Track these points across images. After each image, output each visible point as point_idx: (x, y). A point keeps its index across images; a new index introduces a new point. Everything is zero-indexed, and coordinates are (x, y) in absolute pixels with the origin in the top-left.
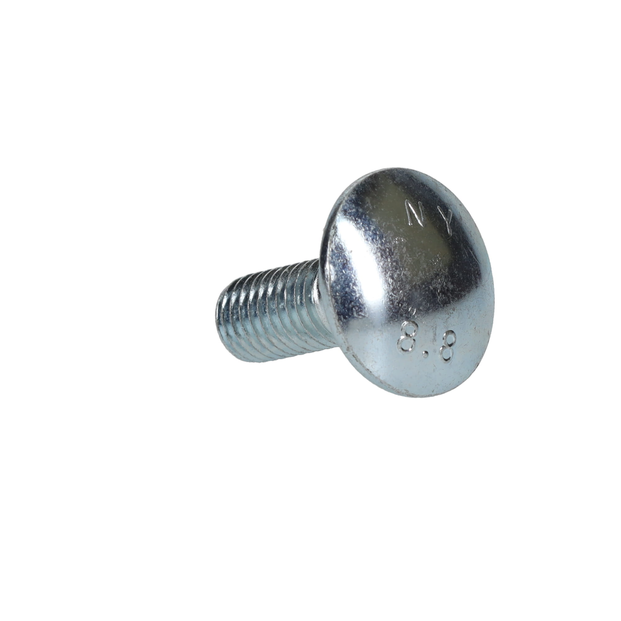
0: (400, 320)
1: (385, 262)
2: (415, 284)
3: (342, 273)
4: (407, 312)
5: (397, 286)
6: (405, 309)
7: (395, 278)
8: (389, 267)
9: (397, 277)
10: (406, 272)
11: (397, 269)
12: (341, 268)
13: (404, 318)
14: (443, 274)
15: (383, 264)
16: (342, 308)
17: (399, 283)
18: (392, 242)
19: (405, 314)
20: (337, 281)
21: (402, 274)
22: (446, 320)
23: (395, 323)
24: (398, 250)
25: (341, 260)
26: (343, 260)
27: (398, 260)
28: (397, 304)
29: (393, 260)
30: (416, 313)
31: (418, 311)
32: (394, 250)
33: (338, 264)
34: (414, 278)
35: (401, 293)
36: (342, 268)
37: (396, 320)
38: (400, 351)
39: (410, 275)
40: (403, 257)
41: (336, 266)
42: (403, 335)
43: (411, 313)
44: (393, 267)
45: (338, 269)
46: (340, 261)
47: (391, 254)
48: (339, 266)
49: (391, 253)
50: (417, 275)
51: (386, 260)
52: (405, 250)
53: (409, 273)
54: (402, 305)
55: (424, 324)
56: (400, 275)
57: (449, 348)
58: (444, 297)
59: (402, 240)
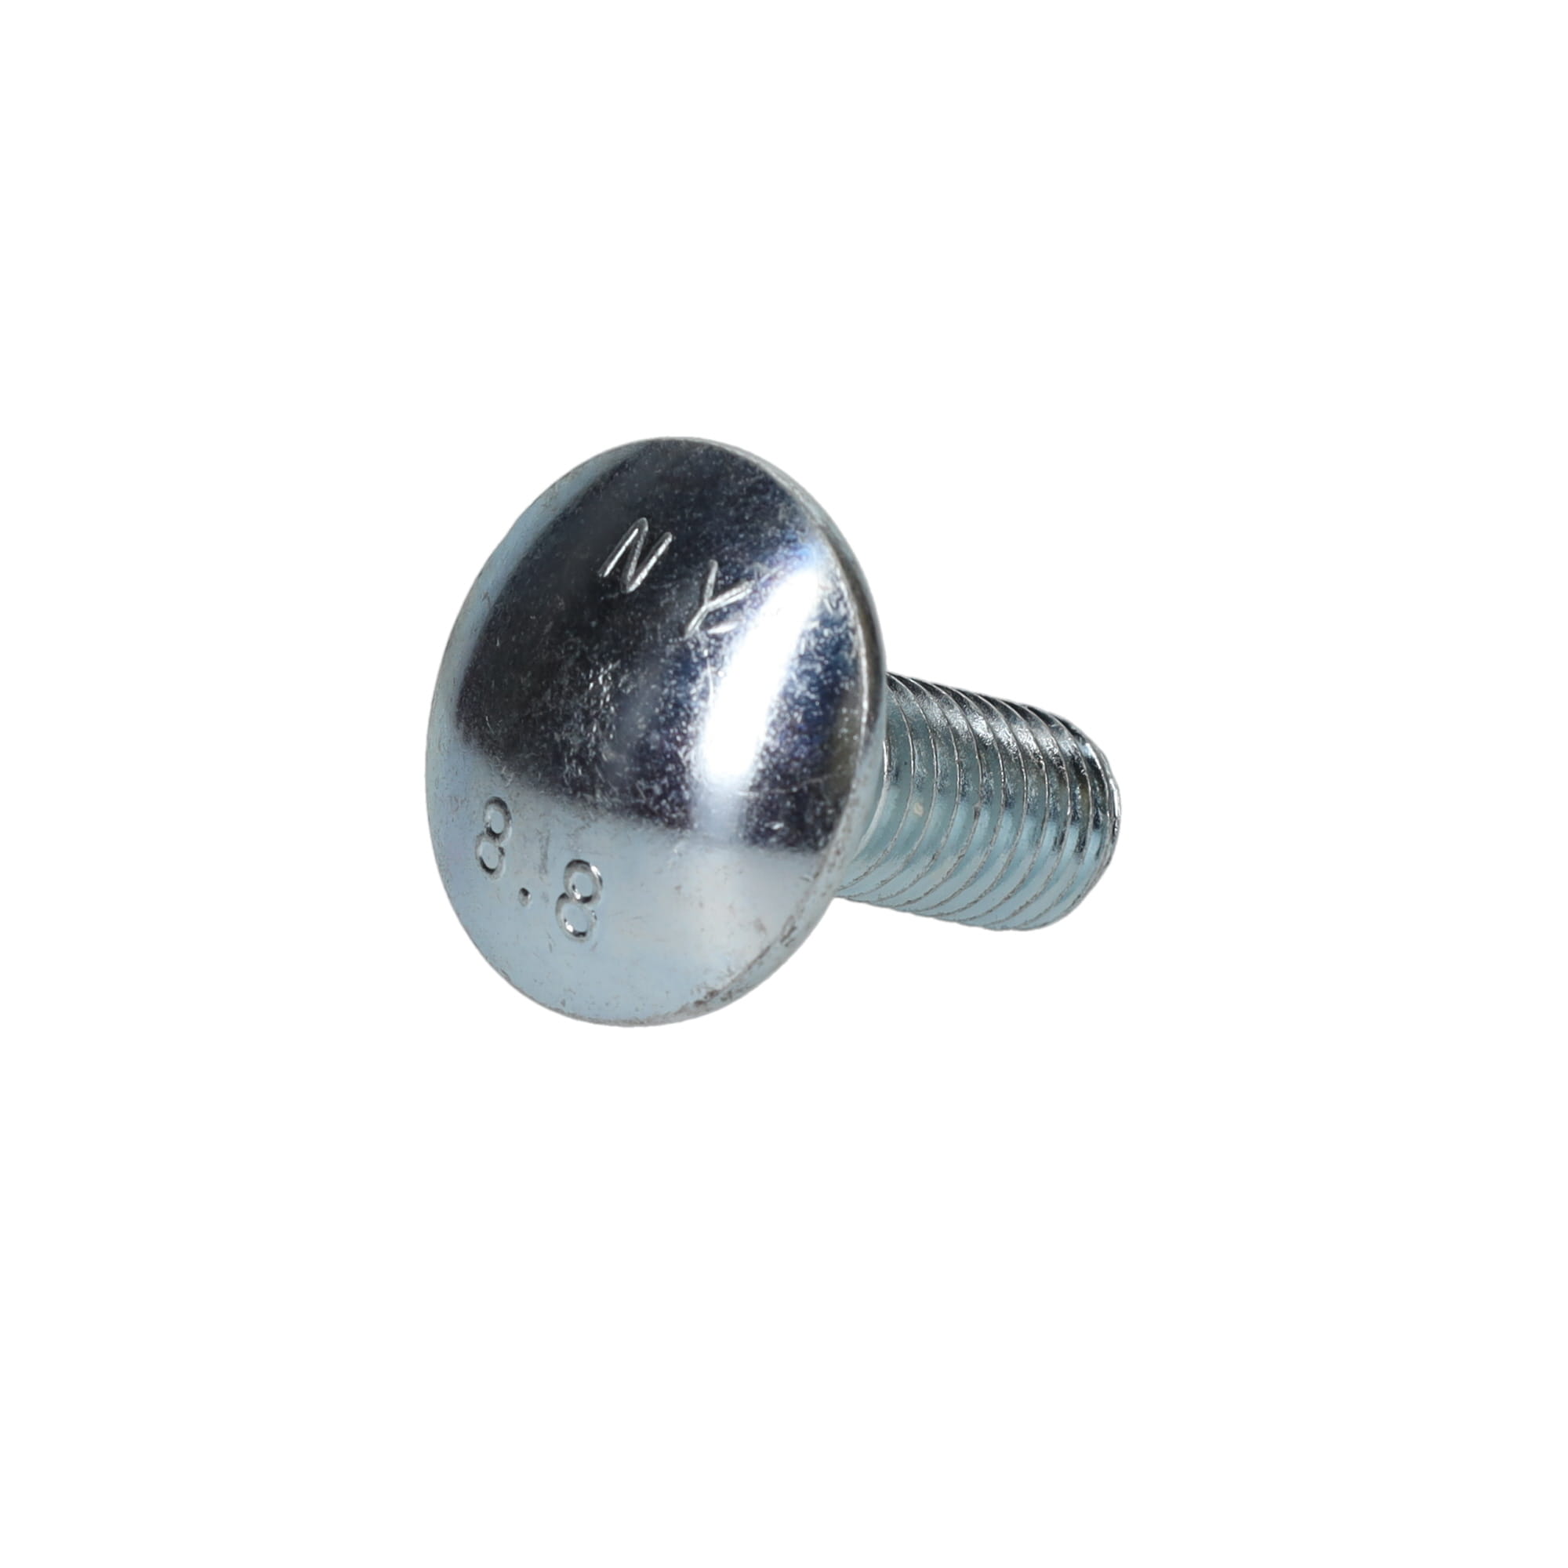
10: (525, 679)
22: (576, 831)
34: (533, 700)
38: (479, 869)
57: (580, 904)
58: (583, 772)
59: (560, 604)
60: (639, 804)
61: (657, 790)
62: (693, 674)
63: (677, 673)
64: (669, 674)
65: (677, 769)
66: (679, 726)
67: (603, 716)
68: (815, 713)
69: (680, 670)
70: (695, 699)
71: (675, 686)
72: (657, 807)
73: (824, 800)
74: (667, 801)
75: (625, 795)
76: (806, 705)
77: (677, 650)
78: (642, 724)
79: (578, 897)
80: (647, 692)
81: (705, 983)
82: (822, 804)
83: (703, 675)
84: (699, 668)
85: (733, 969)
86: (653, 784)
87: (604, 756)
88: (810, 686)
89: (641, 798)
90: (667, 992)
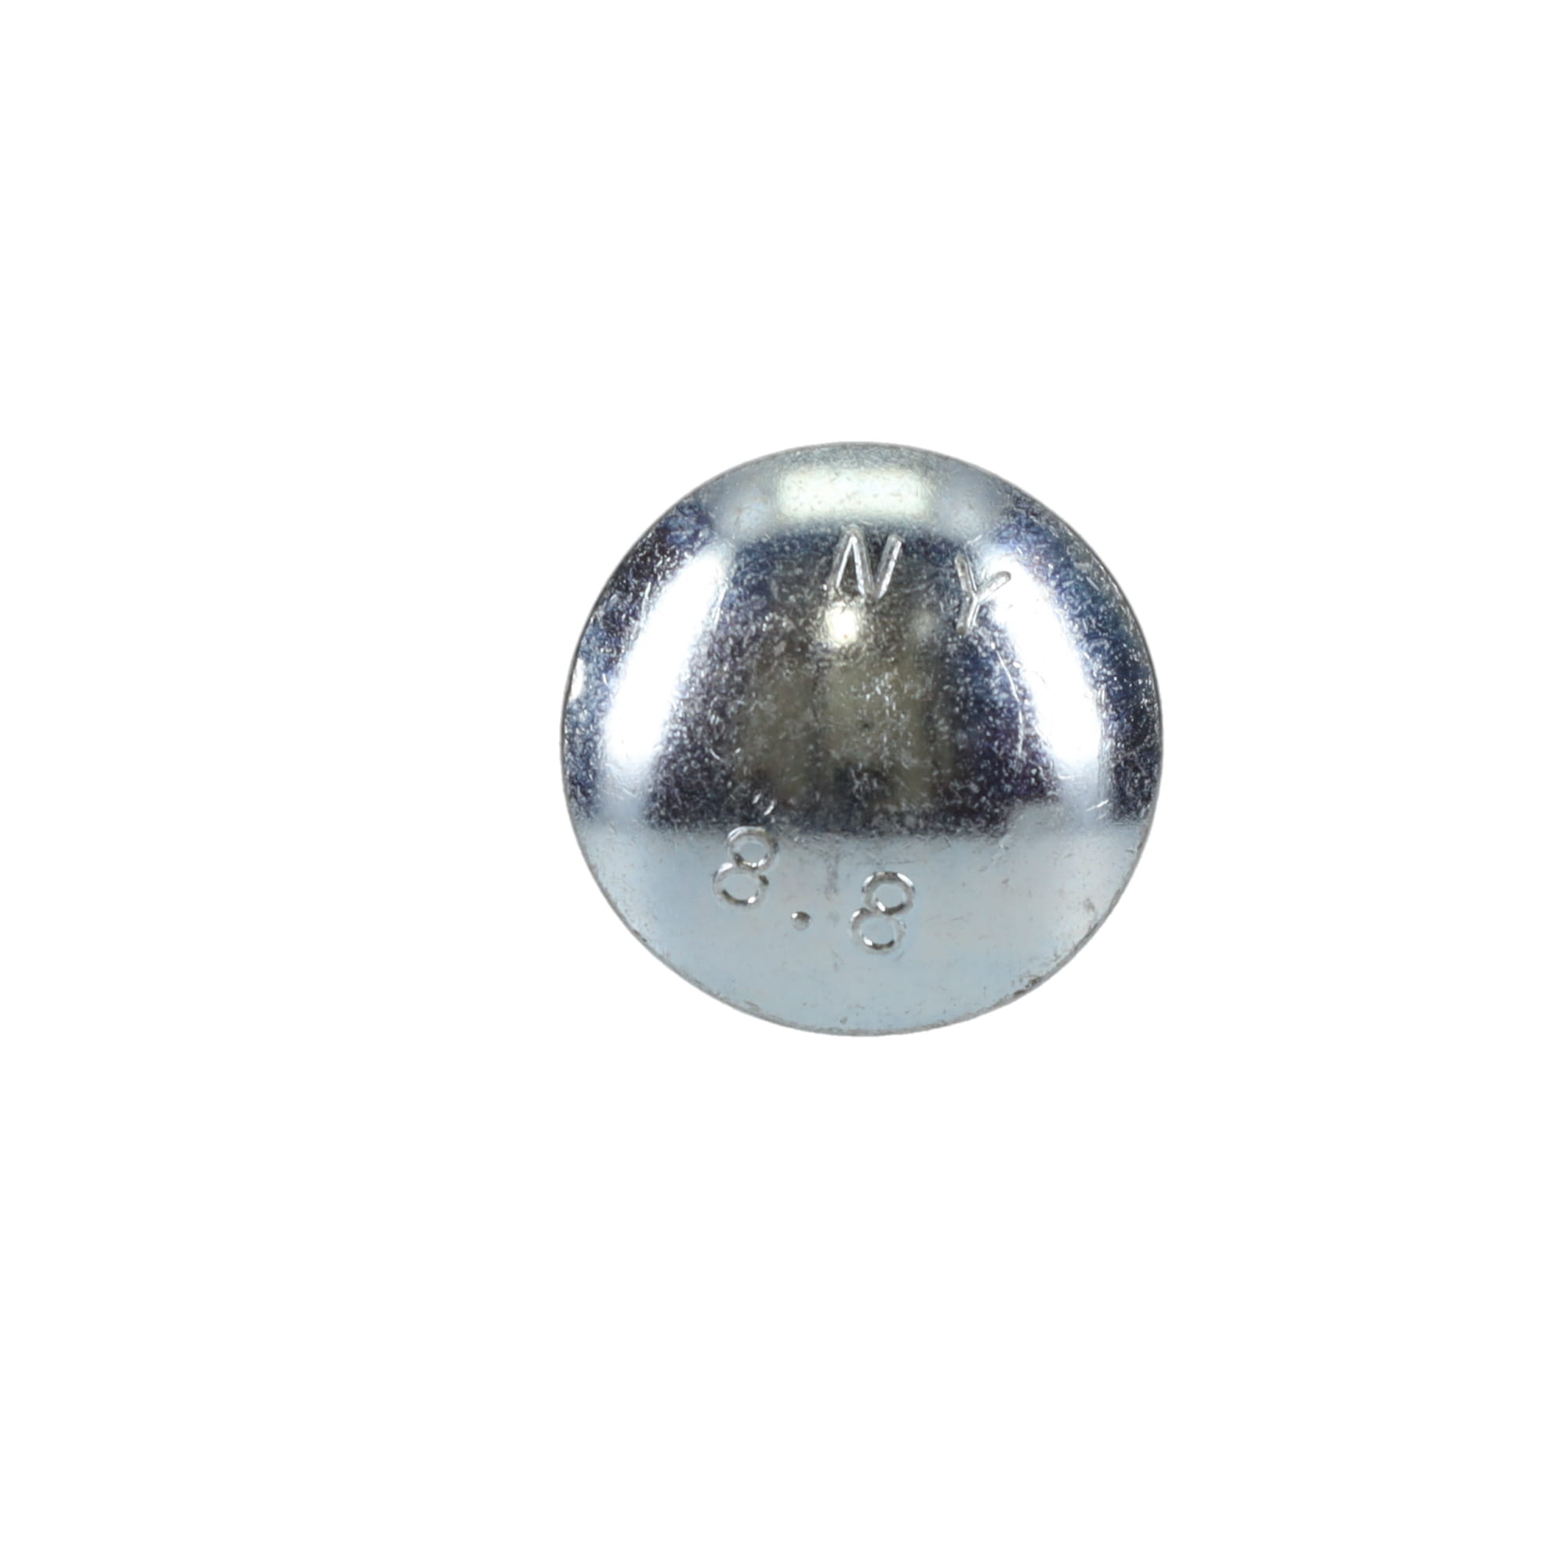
0: (726, 821)
1: (714, 670)
2: (786, 739)
3: (598, 682)
4: (749, 804)
5: (731, 737)
6: (743, 795)
7: (729, 713)
8: (720, 685)
9: (736, 712)
10: (766, 703)
11: (740, 692)
12: (599, 669)
13: (735, 818)
14: (889, 727)
15: (707, 676)
16: (581, 768)
17: (737, 728)
18: (751, 622)
19: (742, 808)
20: (582, 700)
21: (752, 709)
23: (710, 826)
24: (763, 645)
25: (607, 651)
26: (610, 650)
27: (752, 670)
28: (722, 781)
29: (739, 668)
30: (773, 812)
31: (781, 807)
32: (748, 645)
33: (598, 657)
34: (787, 722)
35: (739, 754)
36: (602, 669)
37: (714, 820)
38: (721, 900)
39: (776, 713)
40: (768, 665)
41: (592, 661)
42: (729, 861)
43: (760, 807)
44: (731, 687)
45: (594, 669)
46: (605, 652)
47: (736, 653)
48: (598, 662)
49: (738, 650)
50: (795, 716)
51: (717, 667)
52: (783, 649)
53: (775, 708)
54: (734, 784)
55: (797, 843)
56: (747, 708)
57: (885, 917)
58: (878, 783)
59: (784, 624)
60: (955, 805)
61: (974, 788)
62: (986, 668)
63: (967, 670)
64: (960, 673)
65: (993, 764)
66: (986, 721)
67: (893, 725)
68: (1116, 689)
69: (971, 667)
70: (996, 692)
71: (971, 683)
72: (977, 805)
73: (1140, 771)
74: (987, 798)
75: (937, 799)
76: (1105, 681)
77: (959, 648)
78: (943, 726)
79: (882, 908)
80: (940, 693)
81: (1028, 972)
82: (1138, 775)
83: (997, 668)
84: (991, 662)
85: (1059, 953)
86: (969, 783)
87: (904, 764)
88: (1104, 662)
89: (958, 799)
90: (985, 988)
